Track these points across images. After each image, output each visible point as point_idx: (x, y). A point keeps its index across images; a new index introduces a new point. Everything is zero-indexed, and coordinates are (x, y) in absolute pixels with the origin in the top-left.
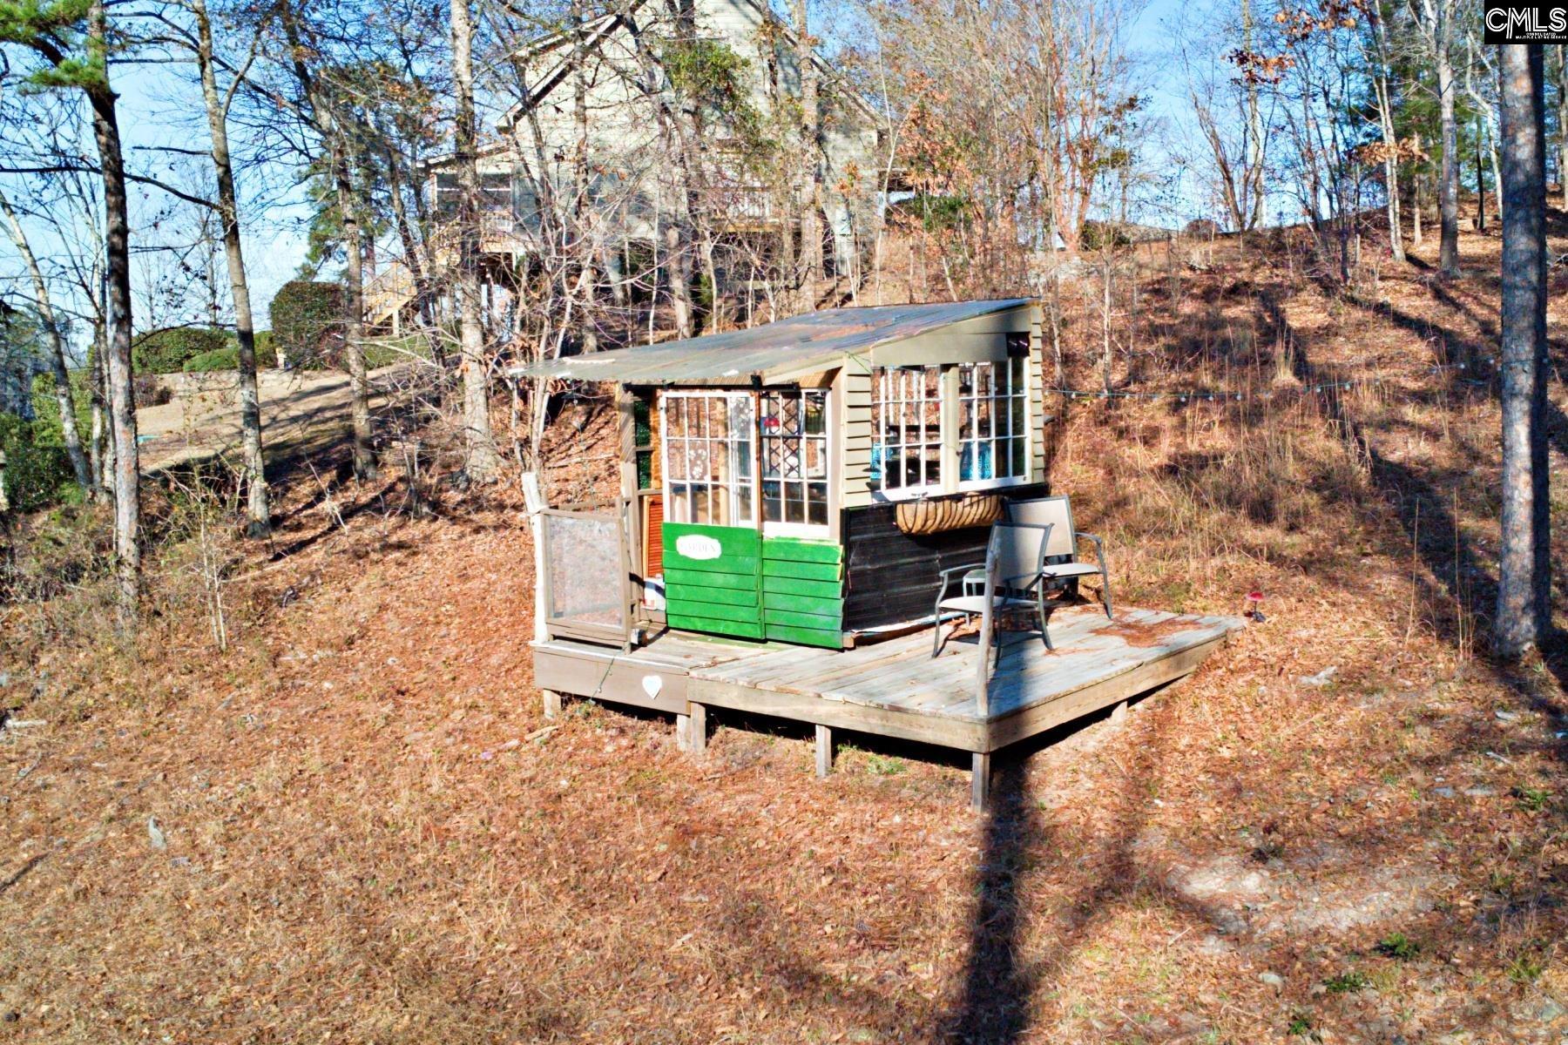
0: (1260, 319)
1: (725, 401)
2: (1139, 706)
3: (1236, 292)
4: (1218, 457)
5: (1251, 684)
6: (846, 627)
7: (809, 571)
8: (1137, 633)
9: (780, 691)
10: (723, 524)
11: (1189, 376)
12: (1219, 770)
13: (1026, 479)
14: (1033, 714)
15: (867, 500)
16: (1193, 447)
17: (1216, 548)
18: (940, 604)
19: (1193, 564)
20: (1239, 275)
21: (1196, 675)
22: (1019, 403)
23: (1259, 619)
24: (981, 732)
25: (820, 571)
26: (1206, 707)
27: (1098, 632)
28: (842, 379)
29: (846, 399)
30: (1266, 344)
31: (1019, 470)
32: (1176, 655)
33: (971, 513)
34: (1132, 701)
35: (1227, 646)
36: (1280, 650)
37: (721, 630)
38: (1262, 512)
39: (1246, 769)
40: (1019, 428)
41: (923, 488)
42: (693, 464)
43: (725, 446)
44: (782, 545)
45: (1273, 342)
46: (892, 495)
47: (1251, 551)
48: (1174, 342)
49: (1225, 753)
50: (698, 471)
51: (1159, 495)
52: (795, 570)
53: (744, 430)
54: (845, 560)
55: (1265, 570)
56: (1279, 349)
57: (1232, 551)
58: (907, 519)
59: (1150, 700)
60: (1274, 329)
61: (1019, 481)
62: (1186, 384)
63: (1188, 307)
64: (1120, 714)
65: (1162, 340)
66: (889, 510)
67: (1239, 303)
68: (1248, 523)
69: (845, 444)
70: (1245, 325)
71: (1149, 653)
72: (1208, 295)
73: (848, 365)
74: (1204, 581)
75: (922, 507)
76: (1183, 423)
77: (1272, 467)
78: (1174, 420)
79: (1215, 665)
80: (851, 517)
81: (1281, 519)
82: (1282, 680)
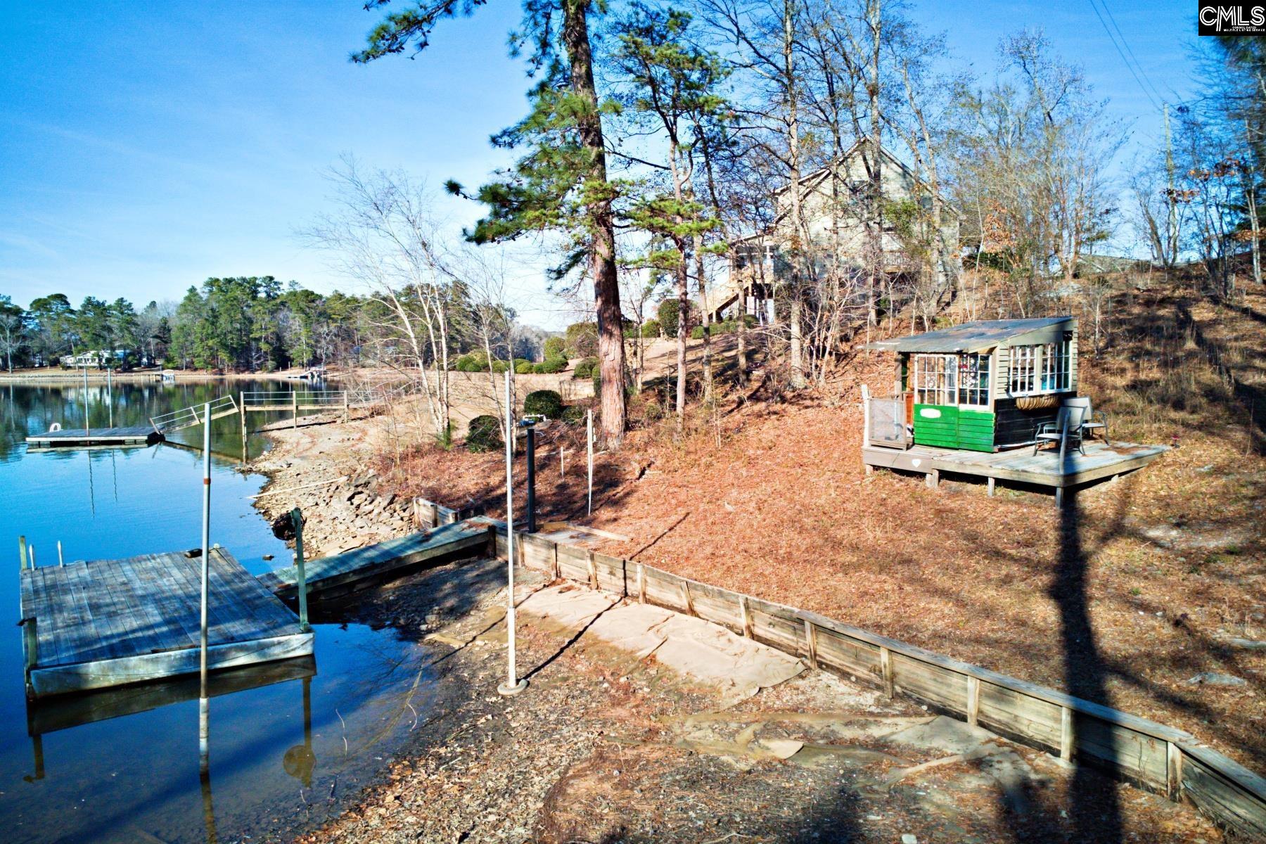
0: (1177, 316)
1: (944, 359)
2: (1123, 477)
3: (1164, 302)
4: (1157, 381)
5: (1174, 470)
6: (996, 443)
7: (981, 423)
8: (1120, 450)
9: (974, 465)
10: (941, 404)
11: (1139, 344)
12: (1159, 499)
13: (1069, 389)
14: (1081, 475)
15: (1005, 396)
16: (1142, 376)
17: (1156, 419)
18: (1037, 436)
19: (1145, 426)
20: (1165, 293)
21: (1148, 467)
22: (1067, 359)
23: (1177, 447)
24: (1061, 480)
25: (985, 423)
26: (1153, 477)
27: (1104, 449)
28: (997, 351)
29: (998, 358)
30: (1180, 329)
31: (1066, 386)
32: (1139, 458)
33: (1047, 402)
34: (1121, 475)
35: (1162, 456)
36: (1186, 459)
37: (939, 444)
38: (1179, 405)
39: (1171, 499)
40: (1066, 369)
41: (1026, 392)
42: (929, 382)
43: (944, 376)
44: (966, 413)
45: (1185, 328)
46: (1014, 395)
47: (1174, 421)
48: (1130, 328)
49: (1162, 493)
50: (931, 384)
51: (1127, 398)
52: (972, 422)
53: (952, 370)
54: (996, 419)
55: (1180, 429)
56: (1188, 332)
57: (1164, 421)
58: (1020, 404)
59: (1128, 475)
60: (1185, 321)
61: (1066, 390)
62: (1137, 348)
63: (1136, 310)
64: (1115, 479)
65: (1124, 327)
66: (1014, 401)
67: (1165, 308)
68: (1172, 410)
69: (997, 375)
70: (1168, 319)
71: (1127, 457)
72: (1148, 303)
73: (1000, 345)
74: (1151, 432)
75: (1028, 399)
76: (1137, 365)
77: (1184, 386)
78: (1133, 365)
79: (1157, 463)
80: (999, 404)
81: (1188, 408)
82: (1188, 469)
